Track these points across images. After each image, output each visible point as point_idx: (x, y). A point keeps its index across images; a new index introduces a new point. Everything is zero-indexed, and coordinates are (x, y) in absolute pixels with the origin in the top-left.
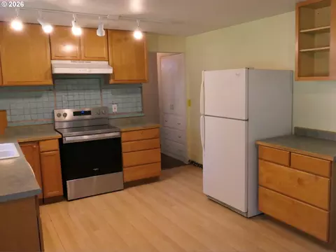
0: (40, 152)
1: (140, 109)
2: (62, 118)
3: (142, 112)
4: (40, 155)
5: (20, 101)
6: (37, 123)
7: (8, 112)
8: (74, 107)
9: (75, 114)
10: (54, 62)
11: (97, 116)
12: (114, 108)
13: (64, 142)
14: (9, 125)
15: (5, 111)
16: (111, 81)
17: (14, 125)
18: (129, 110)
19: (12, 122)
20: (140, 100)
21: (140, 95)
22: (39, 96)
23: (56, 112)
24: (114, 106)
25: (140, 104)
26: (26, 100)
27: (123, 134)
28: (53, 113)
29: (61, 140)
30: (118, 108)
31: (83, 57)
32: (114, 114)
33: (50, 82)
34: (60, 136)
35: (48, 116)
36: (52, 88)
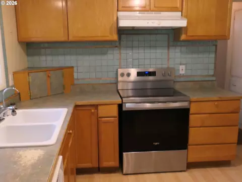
0: (98, 118)
1: (212, 73)
2: (125, 78)
3: (213, 76)
4: (98, 121)
5: (87, 58)
6: (101, 82)
7: (75, 69)
8: (138, 66)
9: (139, 74)
10: (120, 14)
11: (162, 78)
12: (182, 70)
13: (124, 109)
14: (76, 82)
15: (72, 67)
16: (183, 37)
17: (80, 82)
18: (199, 73)
19: (78, 79)
20: (213, 60)
21: (213, 55)
22: (105, 54)
23: (120, 71)
24: (182, 67)
25: (212, 66)
26: (92, 58)
27: (192, 104)
28: (117, 71)
29: (120, 106)
30: (186, 69)
31: (152, 7)
32: (180, 76)
33: (115, 37)
34: (119, 101)
35: (112, 75)
36: (117, 44)
